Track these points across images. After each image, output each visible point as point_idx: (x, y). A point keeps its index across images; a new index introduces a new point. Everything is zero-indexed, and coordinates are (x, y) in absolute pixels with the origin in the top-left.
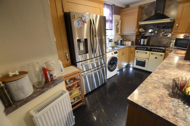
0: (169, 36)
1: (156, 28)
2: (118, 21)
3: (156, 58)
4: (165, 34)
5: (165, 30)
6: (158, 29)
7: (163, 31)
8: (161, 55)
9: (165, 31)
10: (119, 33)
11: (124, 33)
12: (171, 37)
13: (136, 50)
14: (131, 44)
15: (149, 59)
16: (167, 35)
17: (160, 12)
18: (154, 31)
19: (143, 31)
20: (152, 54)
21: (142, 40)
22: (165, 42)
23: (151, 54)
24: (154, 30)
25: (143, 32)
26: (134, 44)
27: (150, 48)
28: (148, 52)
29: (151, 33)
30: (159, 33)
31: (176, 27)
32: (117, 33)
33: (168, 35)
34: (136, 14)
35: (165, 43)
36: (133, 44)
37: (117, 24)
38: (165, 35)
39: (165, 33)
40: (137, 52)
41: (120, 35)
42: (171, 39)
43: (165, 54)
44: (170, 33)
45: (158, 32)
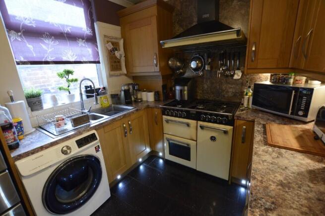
0: (236, 77)
1: (206, 58)
2: (114, 40)
3: (213, 139)
4: (227, 73)
5: (226, 63)
6: (210, 60)
7: (222, 65)
8: (226, 132)
9: (226, 65)
10: (124, 71)
11: (135, 71)
12: (241, 78)
13: (165, 117)
14: (155, 98)
15: (196, 141)
16: (233, 76)
17: (208, 15)
18: (202, 65)
19: (178, 64)
20: (202, 127)
21: (178, 88)
22: (230, 90)
23: (199, 128)
24: (202, 63)
25: (179, 68)
26: (162, 98)
27: (195, 112)
28: (192, 122)
29: (196, 69)
30: (214, 70)
31: (253, 54)
32: (118, 72)
33: (234, 74)
34: (154, 21)
35: (230, 94)
36: (159, 97)
37: (110, 47)
38: (227, 76)
39: (228, 69)
40: (167, 121)
41: (126, 75)
42: (242, 84)
43: (234, 129)
44: (238, 69)
45: (212, 68)
